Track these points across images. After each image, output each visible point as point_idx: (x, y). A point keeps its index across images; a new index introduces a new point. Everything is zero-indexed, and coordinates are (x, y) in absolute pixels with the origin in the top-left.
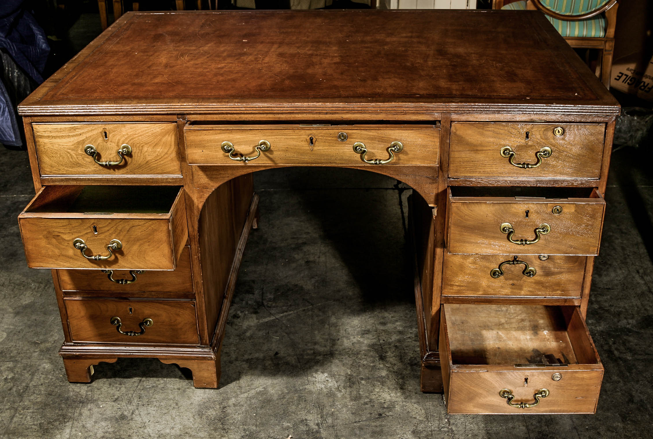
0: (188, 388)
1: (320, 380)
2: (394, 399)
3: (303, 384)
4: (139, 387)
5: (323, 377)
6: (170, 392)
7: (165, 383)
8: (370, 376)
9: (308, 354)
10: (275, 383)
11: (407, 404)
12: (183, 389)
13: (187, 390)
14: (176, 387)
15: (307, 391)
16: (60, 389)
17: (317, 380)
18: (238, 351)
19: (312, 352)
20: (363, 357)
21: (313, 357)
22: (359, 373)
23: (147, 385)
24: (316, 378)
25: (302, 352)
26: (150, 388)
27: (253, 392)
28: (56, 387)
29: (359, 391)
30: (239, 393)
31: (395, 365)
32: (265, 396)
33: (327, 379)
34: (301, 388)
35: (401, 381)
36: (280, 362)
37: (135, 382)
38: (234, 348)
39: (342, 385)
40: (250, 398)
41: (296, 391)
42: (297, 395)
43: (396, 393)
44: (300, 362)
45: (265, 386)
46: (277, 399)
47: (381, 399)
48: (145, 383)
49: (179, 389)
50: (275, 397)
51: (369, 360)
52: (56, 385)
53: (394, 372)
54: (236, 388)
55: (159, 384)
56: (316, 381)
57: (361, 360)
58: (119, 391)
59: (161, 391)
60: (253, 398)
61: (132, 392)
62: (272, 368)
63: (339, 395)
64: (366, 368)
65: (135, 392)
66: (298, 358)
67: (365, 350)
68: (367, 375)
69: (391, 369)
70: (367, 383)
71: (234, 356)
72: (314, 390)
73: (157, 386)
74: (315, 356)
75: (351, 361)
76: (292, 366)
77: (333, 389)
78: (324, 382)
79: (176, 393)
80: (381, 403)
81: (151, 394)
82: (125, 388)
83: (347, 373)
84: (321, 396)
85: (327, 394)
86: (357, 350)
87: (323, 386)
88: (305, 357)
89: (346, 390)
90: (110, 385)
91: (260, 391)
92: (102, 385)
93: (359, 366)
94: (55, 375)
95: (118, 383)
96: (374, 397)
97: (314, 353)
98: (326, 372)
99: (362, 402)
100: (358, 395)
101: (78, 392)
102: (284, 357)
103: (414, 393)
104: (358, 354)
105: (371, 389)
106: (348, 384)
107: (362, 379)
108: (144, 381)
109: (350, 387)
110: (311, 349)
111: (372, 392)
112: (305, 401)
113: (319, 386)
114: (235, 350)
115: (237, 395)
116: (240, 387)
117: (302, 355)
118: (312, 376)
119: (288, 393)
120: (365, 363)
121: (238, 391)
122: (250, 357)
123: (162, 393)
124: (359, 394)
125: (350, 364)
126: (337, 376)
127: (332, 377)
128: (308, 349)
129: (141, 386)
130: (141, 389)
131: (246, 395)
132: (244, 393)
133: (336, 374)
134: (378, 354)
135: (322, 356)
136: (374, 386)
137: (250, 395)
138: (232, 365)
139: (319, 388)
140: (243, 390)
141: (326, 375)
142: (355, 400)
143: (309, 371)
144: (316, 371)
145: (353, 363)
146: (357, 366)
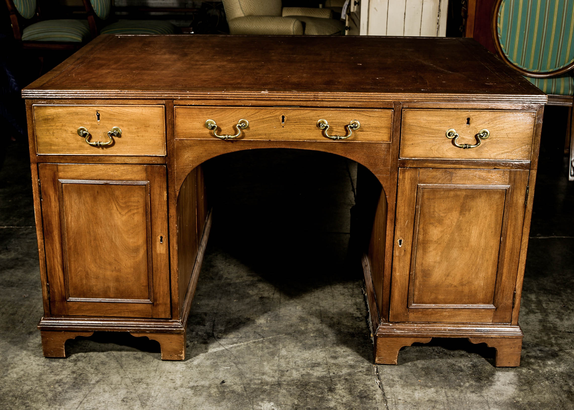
5: (269, 406)
8: (317, 407)
9: (255, 384)
18: (183, 378)
19: (260, 381)
20: (312, 388)
21: (260, 386)
22: (306, 404)
23: (87, 407)
24: (261, 406)
25: (249, 382)
31: (344, 396)
33: (273, 407)
36: (226, 390)
38: (180, 376)
44: (246, 391)
48: (85, 404)
51: (317, 391)
53: (342, 403)
55: (100, 407)
57: (309, 391)
62: (217, 395)
64: (314, 399)
66: (244, 387)
67: (314, 382)
68: (315, 405)
69: (340, 400)
71: (179, 383)
74: (263, 386)
75: (298, 391)
76: (238, 394)
83: (294, 403)
86: (306, 382)
88: (253, 386)
90: (49, 405)
92: (41, 405)
93: (307, 397)
95: (58, 404)
97: (262, 383)
98: (273, 401)
102: (231, 386)
104: (306, 385)
110: (259, 379)
117: (249, 384)
118: (258, 405)
120: (313, 394)
122: (196, 385)
125: (297, 394)
126: (284, 406)
127: (278, 406)
128: (256, 379)
129: (81, 408)
133: (282, 403)
134: (327, 385)
135: (269, 386)
138: (177, 391)
141: (272, 404)
143: (255, 400)
144: (262, 400)
145: (301, 393)
146: (305, 396)
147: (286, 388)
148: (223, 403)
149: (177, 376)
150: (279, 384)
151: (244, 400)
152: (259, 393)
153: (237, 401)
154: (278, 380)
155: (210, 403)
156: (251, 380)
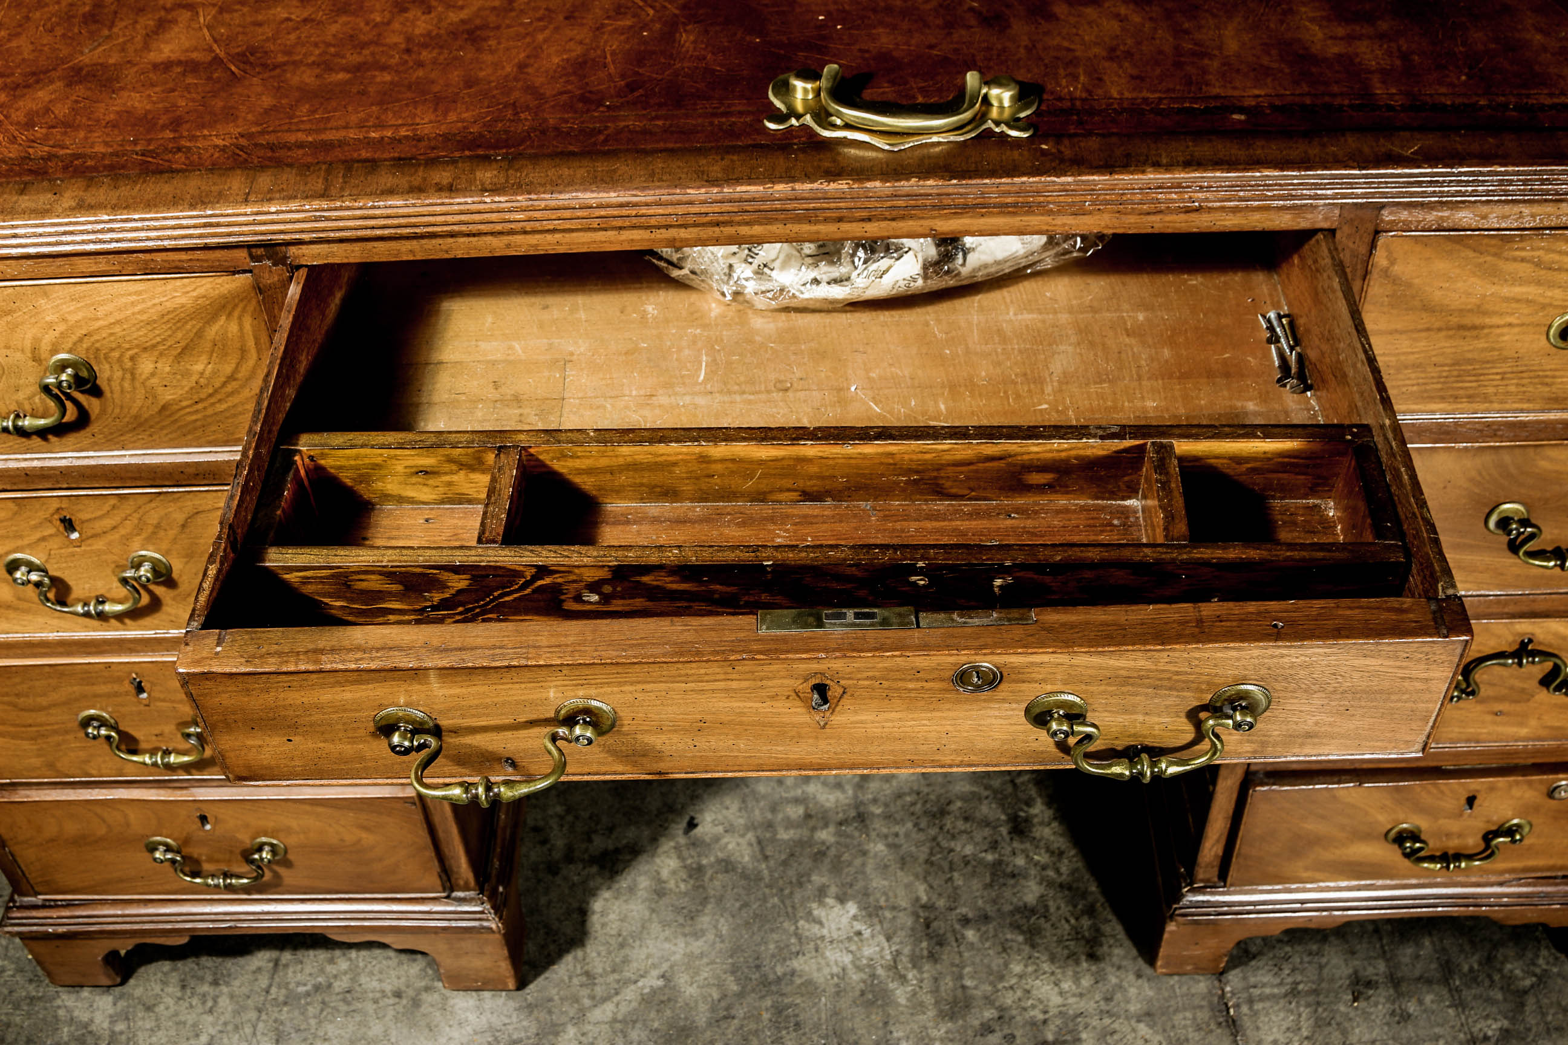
0: (427, 989)
1: (835, 936)
2: (1075, 1004)
3: (784, 954)
4: (274, 990)
5: (845, 920)
6: (370, 1007)
7: (355, 972)
8: (988, 908)
9: (789, 824)
10: (698, 952)
11: (1116, 1026)
12: (411, 993)
13: (424, 996)
14: (388, 988)
15: (798, 981)
16: (29, 1015)
17: (825, 932)
18: (570, 818)
19: (801, 810)
20: (961, 825)
21: (805, 832)
22: (954, 898)
23: (298, 984)
24: (821, 923)
25: (769, 816)
26: (308, 994)
27: (630, 994)
28: (17, 1006)
29: (961, 977)
30: (587, 1002)
31: (1061, 854)
32: (668, 1013)
33: (858, 926)
34: (780, 970)
35: (1086, 922)
36: (704, 862)
37: (259, 969)
38: (559, 809)
39: (907, 950)
40: (624, 1021)
41: (765, 983)
42: (768, 1002)
43: (1077, 980)
44: (766, 858)
45: (665, 966)
46: (709, 1024)
47: (1033, 1007)
48: (291, 970)
49: (398, 994)
50: (702, 1018)
51: (978, 836)
52: (15, 995)
53: (1061, 886)
54: (576, 981)
55: (335, 977)
56: (823, 938)
57: (953, 837)
58: (211, 1011)
59: (343, 1008)
60: (635, 1022)
61: (253, 1015)
62: (683, 886)
63: (901, 994)
64: (974, 874)
65: (264, 1017)
66: (759, 842)
67: (963, 798)
68: (980, 902)
69: (1051, 873)
70: (984, 938)
71: (559, 842)
72: (819, 977)
73: (330, 986)
74: (814, 829)
75: (923, 843)
76: (744, 876)
77: (880, 971)
78: (849, 939)
79: (391, 1013)
80: (1033, 1023)
81: (313, 1022)
82: (232, 996)
83: (918, 899)
84: (844, 1003)
85: (863, 993)
86: (939, 797)
87: (847, 959)
88: (784, 835)
89: (921, 972)
90: (183, 987)
91: (654, 991)
92: (157, 989)
93: (951, 869)
94: (11, 952)
95: (209, 978)
96: (1009, 999)
97: (808, 816)
98: (853, 897)
99: (976, 1023)
100: (959, 992)
101: (86, 1026)
102: (717, 839)
103: (1131, 977)
104: (943, 813)
105: (997, 962)
106: (924, 944)
107: (965, 921)
108: (286, 966)
109: (933, 957)
110: (797, 801)
111: (1002, 978)
112: (797, 1025)
113: (837, 958)
114: (562, 818)
115: (582, 1012)
116: (587, 974)
117: (770, 825)
118: (810, 917)
119: (741, 995)
120: (969, 850)
121: (585, 992)
122: (610, 845)
123: (347, 1014)
124: (963, 987)
125: (922, 857)
126: (888, 914)
127: (870, 916)
128: (788, 801)
129: (279, 987)
130: (281, 999)
131: (609, 1008)
132: (605, 999)
133: (882, 903)
134: (1004, 811)
135: (832, 829)
136: (1004, 950)
137: (624, 1009)
138: (558, 880)
139: (835, 970)
140: (599, 991)
141: (852, 908)
142: (952, 1016)
143: (798, 897)
144: (821, 893)
145: (931, 854)
146: (946, 865)
147: (885, 830)
148: (705, 920)
149: (550, 812)
150: (861, 818)
151: (765, 900)
152: (807, 862)
153: (746, 905)
154: (856, 797)
155: (665, 924)
156: (774, 809)
